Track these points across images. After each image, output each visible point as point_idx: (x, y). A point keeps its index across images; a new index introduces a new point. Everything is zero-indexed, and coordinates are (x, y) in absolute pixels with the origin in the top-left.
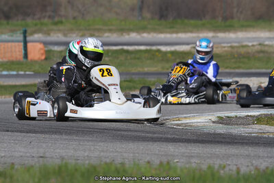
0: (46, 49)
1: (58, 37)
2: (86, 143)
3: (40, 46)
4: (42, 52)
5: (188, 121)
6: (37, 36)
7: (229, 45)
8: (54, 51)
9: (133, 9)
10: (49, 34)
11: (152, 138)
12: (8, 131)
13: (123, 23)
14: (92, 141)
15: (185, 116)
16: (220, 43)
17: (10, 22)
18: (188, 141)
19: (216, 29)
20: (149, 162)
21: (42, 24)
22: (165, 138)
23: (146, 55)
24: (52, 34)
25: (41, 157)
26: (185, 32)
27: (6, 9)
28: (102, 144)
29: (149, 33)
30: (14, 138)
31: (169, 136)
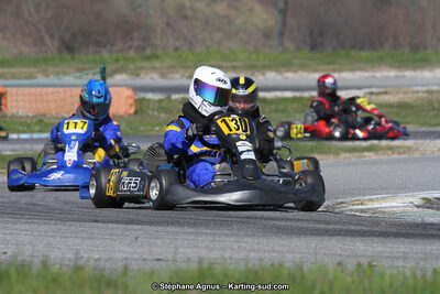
0: (136, 97)
1: (152, 78)
2: (223, 238)
3: (128, 92)
4: (131, 101)
5: (376, 205)
6: (120, 78)
7: (424, 89)
8: (149, 100)
9: (267, 35)
10: (138, 75)
11: (327, 231)
12: (97, 221)
13: (254, 56)
14: (232, 235)
15: (369, 197)
16: (410, 86)
17: (77, 56)
18: (384, 235)
19: (401, 64)
20: (339, 264)
21: (126, 59)
22: (347, 231)
23: (295, 105)
24: (142, 75)
25: (159, 260)
26: (353, 70)
27: (67, 37)
28: (250, 240)
29: (295, 72)
30: (109, 232)
31: (353, 227)
